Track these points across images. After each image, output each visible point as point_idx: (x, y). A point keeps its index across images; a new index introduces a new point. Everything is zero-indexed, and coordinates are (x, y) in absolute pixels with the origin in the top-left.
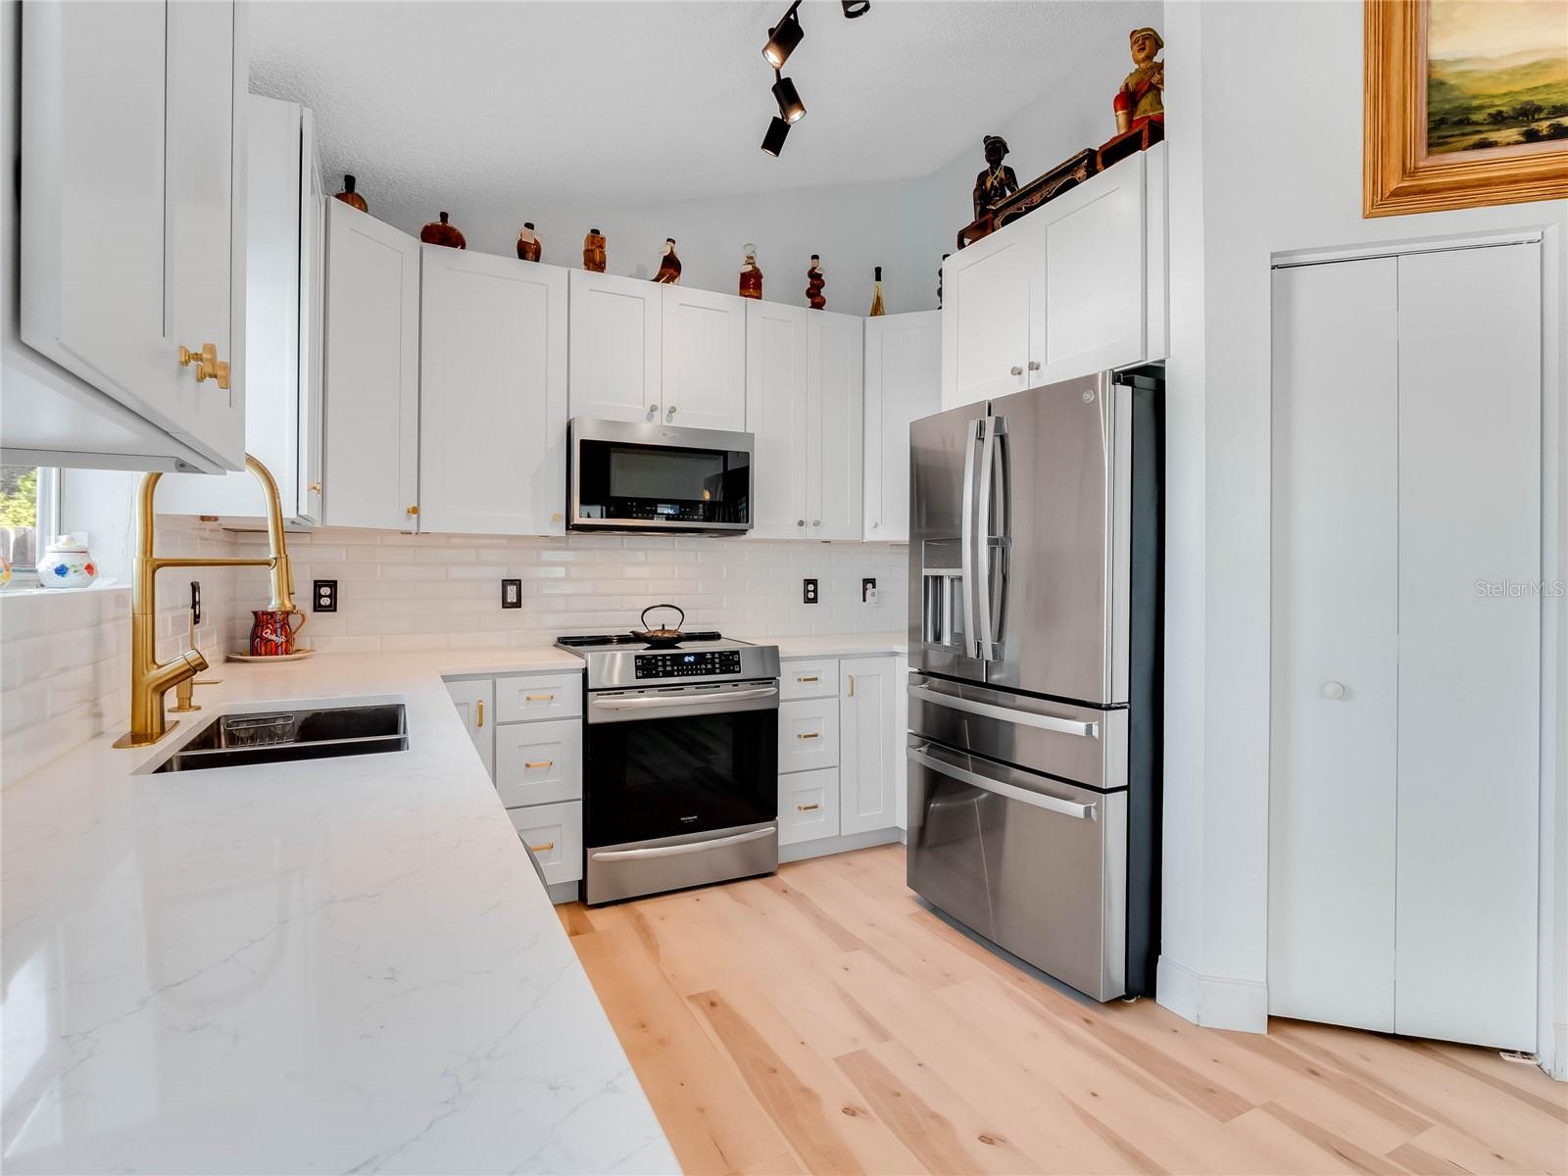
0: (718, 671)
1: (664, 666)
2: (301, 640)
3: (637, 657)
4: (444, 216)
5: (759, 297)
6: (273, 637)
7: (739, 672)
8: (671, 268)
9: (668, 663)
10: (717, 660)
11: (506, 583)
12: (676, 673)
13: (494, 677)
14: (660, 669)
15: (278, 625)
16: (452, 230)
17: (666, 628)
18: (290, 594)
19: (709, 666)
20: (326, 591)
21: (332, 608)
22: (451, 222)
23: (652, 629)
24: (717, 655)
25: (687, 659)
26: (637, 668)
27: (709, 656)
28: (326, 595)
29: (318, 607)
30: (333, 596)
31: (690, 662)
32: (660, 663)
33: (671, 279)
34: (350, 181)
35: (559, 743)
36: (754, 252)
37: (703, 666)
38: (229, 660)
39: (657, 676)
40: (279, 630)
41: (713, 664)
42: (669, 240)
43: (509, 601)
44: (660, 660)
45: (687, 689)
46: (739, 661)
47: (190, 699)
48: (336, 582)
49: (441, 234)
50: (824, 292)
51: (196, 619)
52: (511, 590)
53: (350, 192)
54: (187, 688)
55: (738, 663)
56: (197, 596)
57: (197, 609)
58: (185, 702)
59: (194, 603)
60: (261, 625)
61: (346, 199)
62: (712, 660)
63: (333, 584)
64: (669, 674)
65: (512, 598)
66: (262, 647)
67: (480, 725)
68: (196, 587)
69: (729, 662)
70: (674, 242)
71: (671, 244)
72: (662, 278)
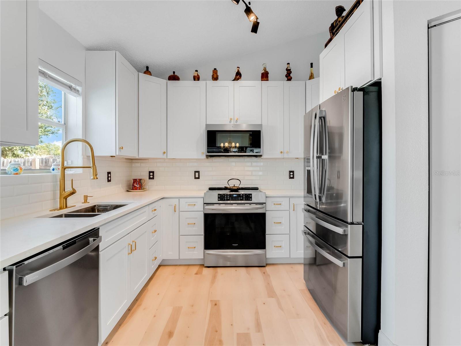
0: (244, 200)
1: (227, 197)
2: (147, 187)
3: (219, 194)
4: (174, 72)
5: (268, 80)
6: (136, 185)
7: (252, 200)
8: (238, 76)
9: (228, 197)
10: (244, 196)
11: (195, 172)
12: (230, 200)
13: (179, 198)
14: (226, 198)
15: (138, 183)
16: (176, 76)
17: (235, 186)
18: (96, 175)
19: (241, 198)
20: (151, 174)
21: (153, 178)
22: (176, 74)
23: (231, 186)
24: (244, 195)
25: (234, 196)
26: (219, 198)
27: (241, 195)
28: (152, 175)
29: (150, 178)
30: (153, 175)
31: (235, 197)
32: (226, 197)
33: (238, 79)
34: (147, 68)
35: (197, 218)
36: (266, 66)
37: (239, 198)
38: (128, 191)
39: (224, 200)
40: (138, 184)
41: (243, 197)
42: (238, 67)
43: (196, 177)
44: (226, 196)
45: (234, 205)
46: (252, 197)
47: (87, 200)
48: (154, 172)
49: (174, 78)
50: (291, 75)
51: (109, 181)
52: (197, 174)
53: (147, 71)
54: (86, 197)
55: (251, 198)
56: (109, 175)
57: (109, 179)
58: (86, 201)
59: (108, 177)
60: (134, 182)
61: (145, 73)
62: (242, 196)
63: (153, 172)
64: (228, 200)
65: (197, 176)
66: (134, 188)
67: (175, 211)
68: (109, 173)
69: (248, 197)
70: (239, 68)
71: (238, 68)
72: (236, 79)
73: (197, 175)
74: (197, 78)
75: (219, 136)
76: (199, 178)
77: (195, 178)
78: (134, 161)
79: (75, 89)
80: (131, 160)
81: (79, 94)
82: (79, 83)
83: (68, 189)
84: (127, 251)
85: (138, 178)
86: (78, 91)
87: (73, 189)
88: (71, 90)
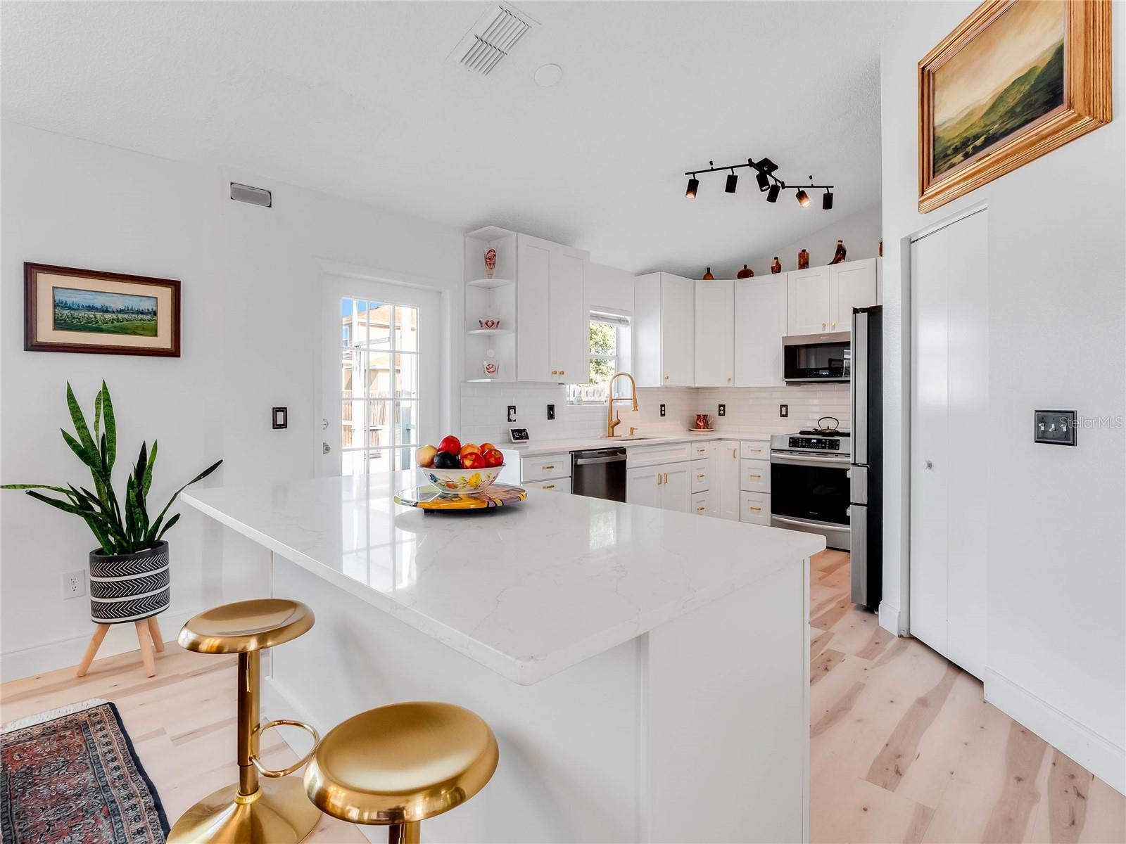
0: (827, 448)
1: (802, 443)
2: (716, 427)
3: (790, 438)
4: (745, 266)
6: (701, 423)
7: (838, 450)
8: (841, 254)
9: (804, 442)
10: (828, 444)
11: (782, 406)
12: (808, 447)
13: (740, 440)
14: (800, 444)
15: (702, 419)
16: (748, 270)
17: (830, 428)
18: (636, 407)
19: (823, 445)
20: (722, 408)
21: (724, 415)
22: (748, 268)
23: (822, 428)
24: (828, 441)
25: (813, 441)
26: (790, 442)
27: (823, 440)
28: (722, 410)
29: (720, 414)
30: (724, 410)
31: (814, 443)
32: (800, 442)
33: (840, 260)
34: (709, 269)
35: (762, 469)
37: (820, 445)
38: (690, 430)
39: (798, 447)
40: (703, 421)
42: (839, 241)
44: (800, 440)
45: (811, 454)
49: (745, 273)
51: (663, 415)
52: (784, 409)
53: (708, 275)
54: (632, 430)
55: (838, 445)
56: (663, 408)
57: (663, 412)
58: (632, 433)
59: (661, 411)
60: (698, 419)
61: (705, 278)
62: (825, 443)
63: (724, 406)
64: (804, 447)
65: (784, 413)
66: (698, 426)
67: (735, 457)
68: (663, 406)
69: (834, 445)
70: (842, 241)
71: (840, 243)
72: (836, 261)
73: (784, 411)
74: (777, 269)
75: (803, 353)
76: (786, 416)
77: (782, 416)
78: (700, 390)
79: (624, 321)
80: (696, 391)
81: (628, 325)
82: (628, 313)
83: (615, 419)
84: (656, 480)
85: (701, 413)
86: (627, 321)
87: (618, 420)
88: (621, 323)
